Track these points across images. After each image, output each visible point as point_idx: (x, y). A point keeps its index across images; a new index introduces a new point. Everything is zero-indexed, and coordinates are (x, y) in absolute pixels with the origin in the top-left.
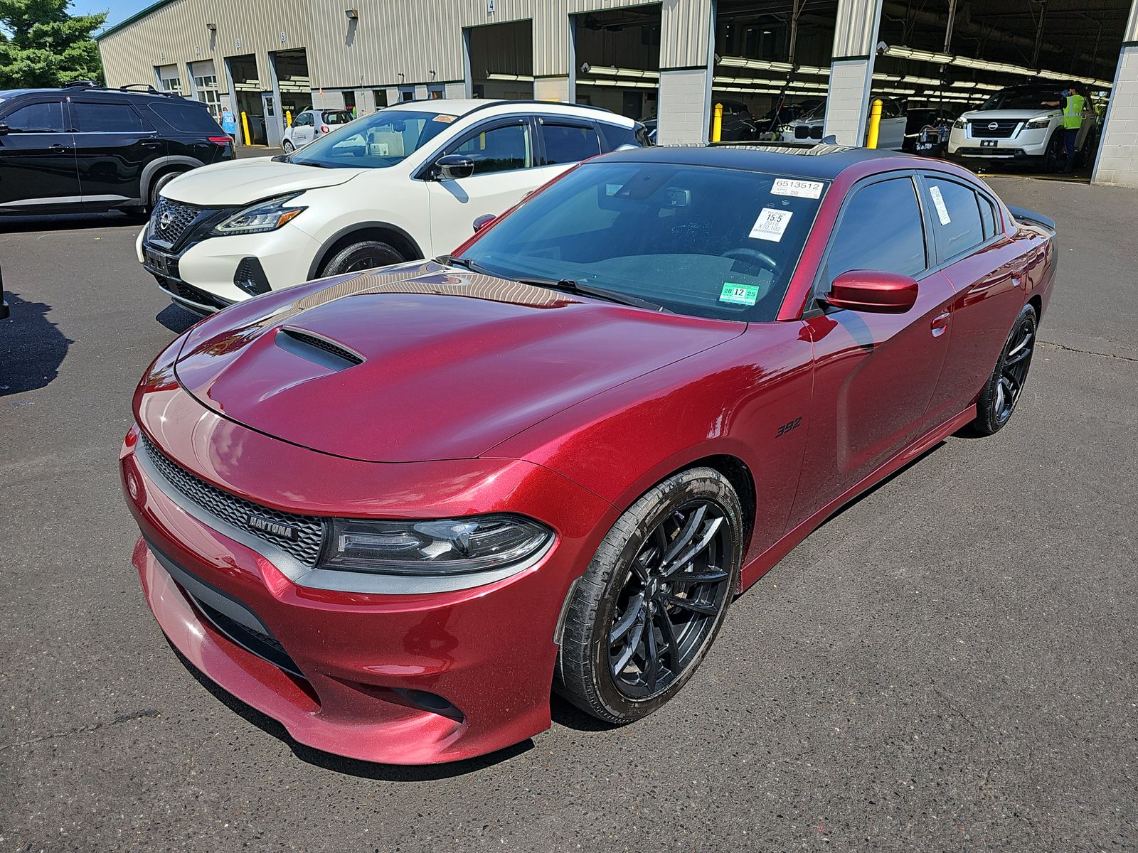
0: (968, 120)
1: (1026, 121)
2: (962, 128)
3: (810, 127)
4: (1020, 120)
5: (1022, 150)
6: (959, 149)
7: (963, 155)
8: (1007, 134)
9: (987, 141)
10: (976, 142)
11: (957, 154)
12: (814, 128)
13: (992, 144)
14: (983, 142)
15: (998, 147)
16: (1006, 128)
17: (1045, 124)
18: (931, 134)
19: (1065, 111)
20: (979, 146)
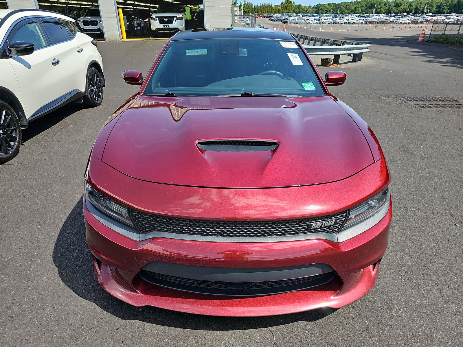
0: (156, 17)
1: (176, 17)
2: (154, 20)
3: (89, 21)
4: (174, 17)
5: (178, 28)
6: (156, 28)
7: (158, 31)
8: (171, 22)
9: (166, 25)
10: (161, 26)
11: (156, 31)
12: (91, 21)
13: (167, 26)
14: (164, 26)
15: (170, 27)
16: (170, 20)
17: (182, 18)
18: (138, 23)
19: (186, 13)
20: (163, 27)
